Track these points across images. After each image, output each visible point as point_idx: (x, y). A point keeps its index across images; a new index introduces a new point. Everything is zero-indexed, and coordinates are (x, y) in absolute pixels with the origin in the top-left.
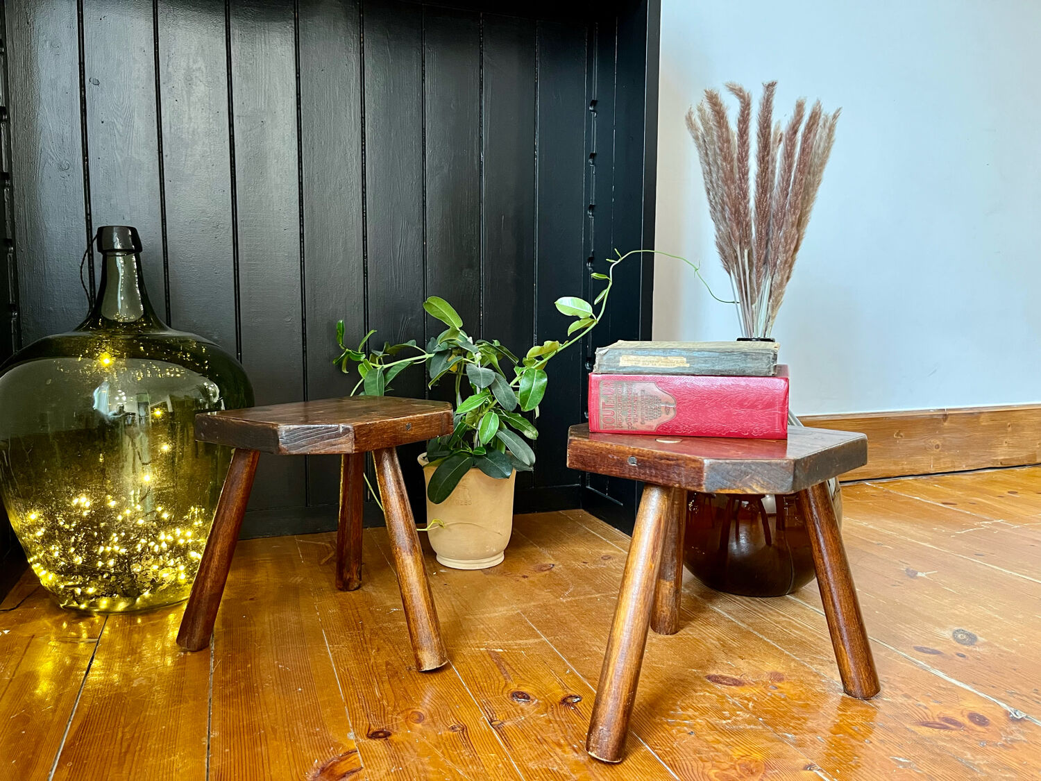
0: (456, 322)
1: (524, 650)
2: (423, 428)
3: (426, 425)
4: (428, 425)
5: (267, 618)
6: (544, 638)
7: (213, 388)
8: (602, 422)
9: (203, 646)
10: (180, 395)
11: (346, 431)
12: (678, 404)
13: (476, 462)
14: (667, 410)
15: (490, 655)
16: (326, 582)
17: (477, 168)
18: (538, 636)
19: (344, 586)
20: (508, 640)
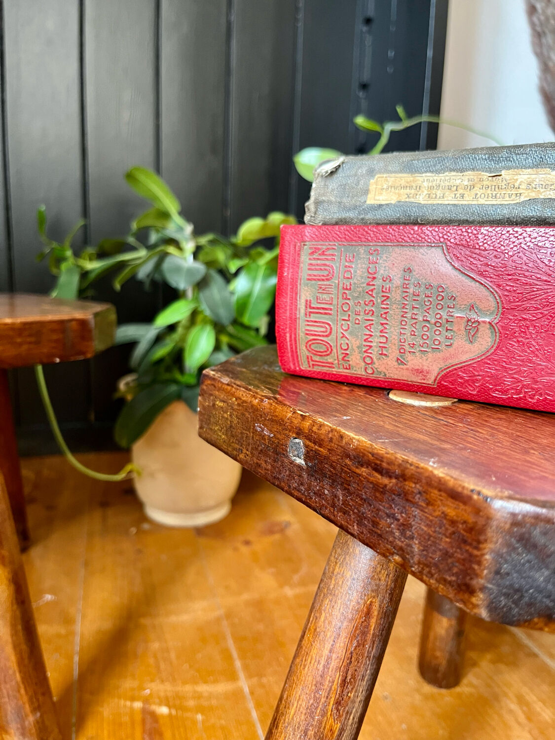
0: (172, 205)
1: (201, 709)
2: (20, 344)
3: (29, 340)
4: (32, 339)
6: (244, 684)
8: (303, 352)
12: (506, 311)
13: (183, 393)
14: (472, 328)
15: (144, 721)
17: (223, 28)
18: (232, 676)
20: (185, 683)
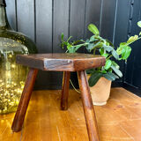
0: (97, 33)
5: (40, 119)
6: (132, 138)
7: (26, 49)
9: (19, 130)
10: (16, 50)
11: (71, 62)
13: (103, 75)
16: (57, 107)
19: (63, 109)
